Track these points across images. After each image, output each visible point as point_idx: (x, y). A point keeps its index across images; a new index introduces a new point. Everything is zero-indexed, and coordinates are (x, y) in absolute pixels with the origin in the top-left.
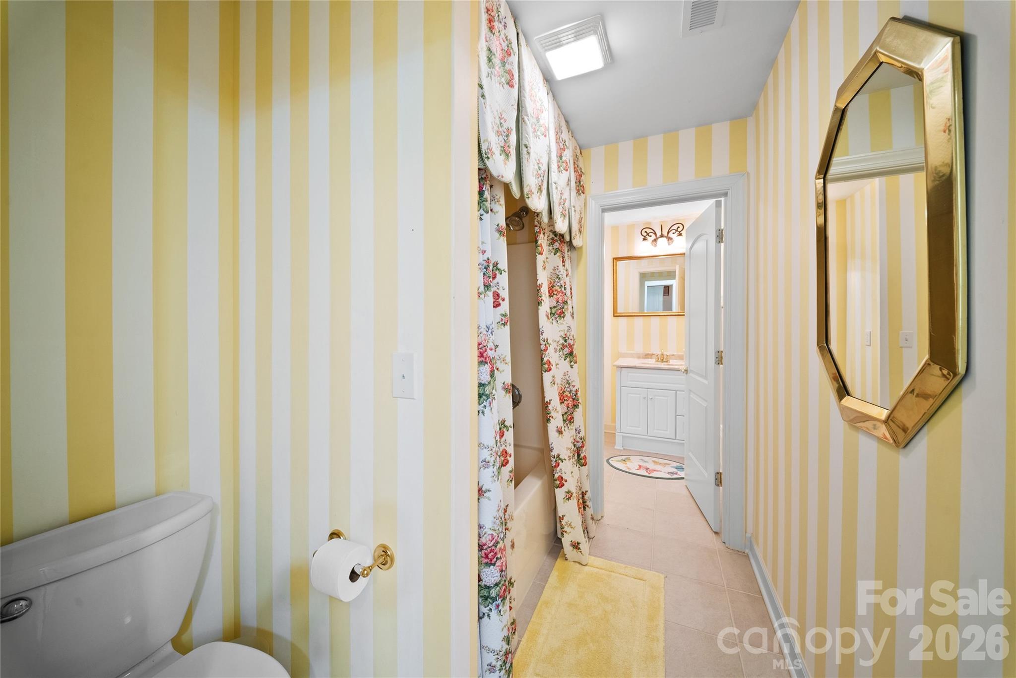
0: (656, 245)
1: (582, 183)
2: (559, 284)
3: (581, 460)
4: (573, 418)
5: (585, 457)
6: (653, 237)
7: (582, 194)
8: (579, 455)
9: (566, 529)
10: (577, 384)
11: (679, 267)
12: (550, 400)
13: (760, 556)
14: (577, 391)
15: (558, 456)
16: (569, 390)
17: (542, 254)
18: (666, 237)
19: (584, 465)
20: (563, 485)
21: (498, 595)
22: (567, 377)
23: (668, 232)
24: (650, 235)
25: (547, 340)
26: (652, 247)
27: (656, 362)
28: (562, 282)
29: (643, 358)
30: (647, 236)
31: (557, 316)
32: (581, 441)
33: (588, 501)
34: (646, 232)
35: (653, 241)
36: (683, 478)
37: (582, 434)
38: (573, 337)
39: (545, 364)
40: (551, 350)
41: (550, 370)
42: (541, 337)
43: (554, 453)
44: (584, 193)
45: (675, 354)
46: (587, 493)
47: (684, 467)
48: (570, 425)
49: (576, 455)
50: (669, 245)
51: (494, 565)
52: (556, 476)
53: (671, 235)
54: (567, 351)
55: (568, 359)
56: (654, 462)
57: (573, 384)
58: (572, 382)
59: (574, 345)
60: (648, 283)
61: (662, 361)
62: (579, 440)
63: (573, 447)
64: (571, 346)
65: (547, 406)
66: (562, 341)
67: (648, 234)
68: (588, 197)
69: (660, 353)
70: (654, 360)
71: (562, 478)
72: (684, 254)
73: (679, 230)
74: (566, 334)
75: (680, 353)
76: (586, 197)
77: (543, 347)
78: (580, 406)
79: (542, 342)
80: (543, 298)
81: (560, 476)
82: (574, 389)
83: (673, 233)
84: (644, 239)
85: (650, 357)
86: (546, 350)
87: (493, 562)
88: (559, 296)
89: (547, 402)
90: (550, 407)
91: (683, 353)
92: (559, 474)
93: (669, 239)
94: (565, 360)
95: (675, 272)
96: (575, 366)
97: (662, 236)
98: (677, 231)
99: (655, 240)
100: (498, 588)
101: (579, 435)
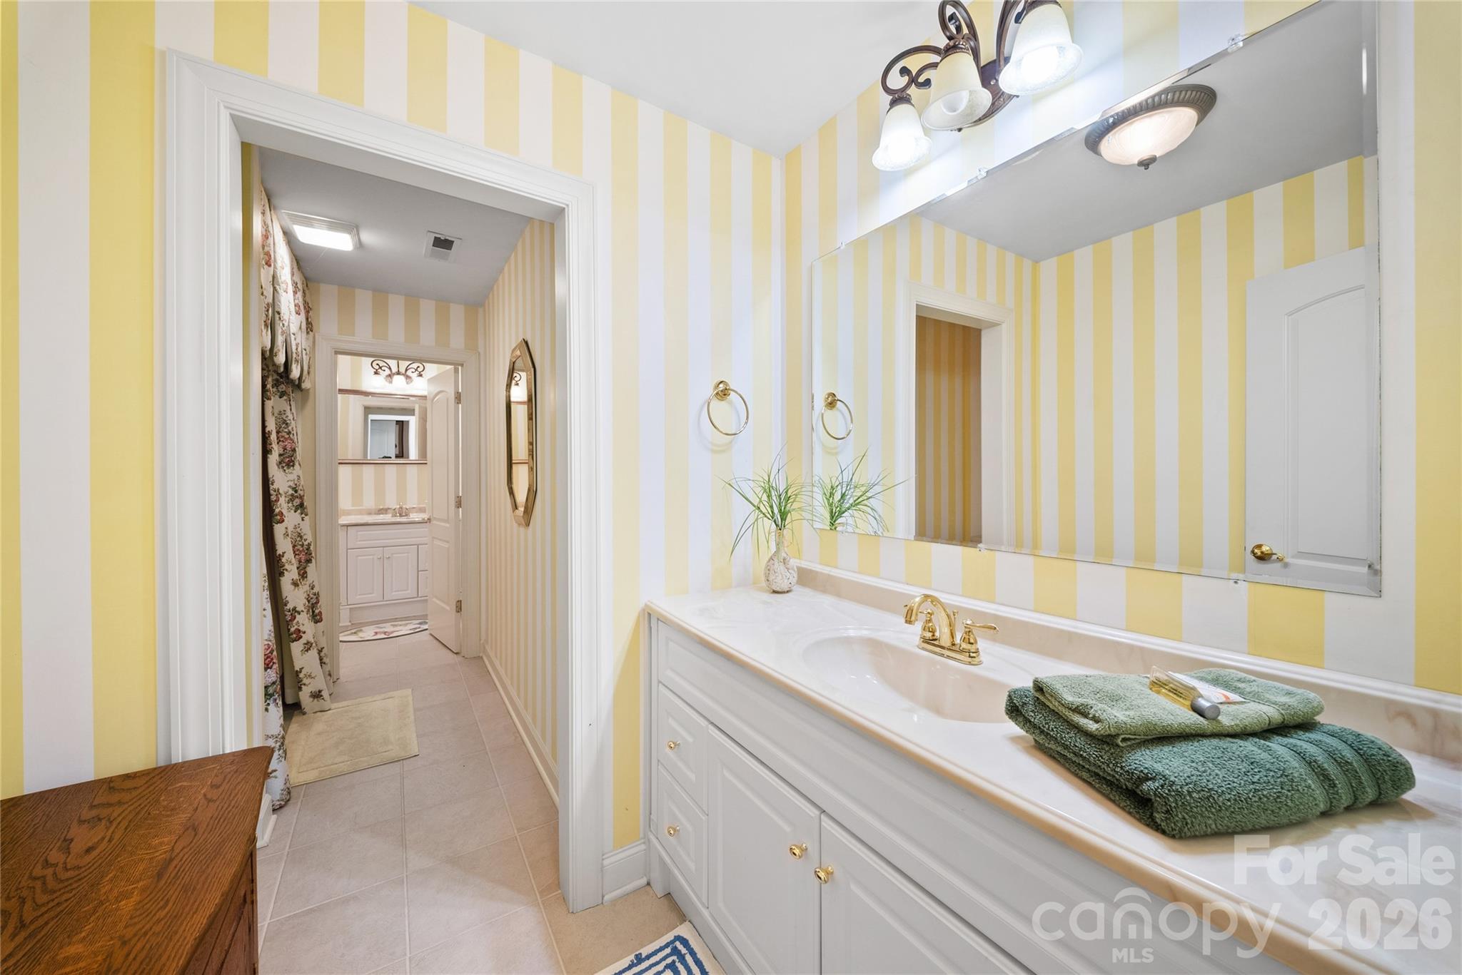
0: (391, 382)
1: (310, 320)
2: (286, 430)
3: (316, 618)
4: (306, 572)
5: (320, 613)
6: (388, 372)
7: (310, 332)
8: (313, 612)
9: (305, 681)
10: (309, 538)
11: (419, 406)
12: (284, 553)
13: (492, 654)
14: (309, 545)
15: (294, 609)
16: (301, 543)
17: (270, 399)
18: (403, 374)
19: (320, 620)
20: (301, 637)
21: (275, 691)
22: (298, 530)
23: (406, 370)
24: (383, 368)
25: (278, 489)
26: (387, 384)
27: (392, 516)
28: (290, 428)
29: (375, 514)
30: (380, 370)
31: (284, 465)
32: (315, 597)
33: (325, 658)
34: (377, 364)
35: (387, 376)
36: (426, 629)
37: (315, 590)
38: (303, 486)
39: (277, 515)
40: (282, 500)
41: (283, 521)
42: (271, 487)
43: (290, 606)
44: (312, 331)
45: (414, 506)
46: (324, 650)
47: (427, 621)
48: (303, 580)
49: (311, 611)
50: (407, 383)
51: (271, 668)
52: (292, 629)
53: (409, 373)
54: (297, 502)
55: (299, 511)
56: (392, 625)
57: (305, 537)
58: (305, 534)
59: (304, 496)
60: (371, 417)
61: (401, 516)
62: (312, 596)
63: (307, 603)
64: (301, 497)
65: (280, 560)
66: (291, 492)
67: (380, 368)
68: (317, 336)
69: (398, 507)
70: (390, 515)
71: (299, 631)
72: (426, 397)
73: (420, 370)
74: (296, 485)
75: (421, 506)
76: (314, 335)
77: (273, 498)
78: (313, 560)
79: (272, 492)
80: (273, 445)
81: (296, 629)
82: (306, 543)
83: (413, 372)
84: (376, 373)
85: (384, 512)
86: (277, 500)
87: (270, 666)
88: (286, 443)
89: (280, 555)
90: (284, 560)
91: (424, 506)
92: (296, 627)
93: (408, 377)
94: (295, 512)
95: (414, 410)
96: (307, 518)
97: (398, 373)
98: (416, 370)
99: (390, 376)
100: (275, 686)
101: (312, 591)
